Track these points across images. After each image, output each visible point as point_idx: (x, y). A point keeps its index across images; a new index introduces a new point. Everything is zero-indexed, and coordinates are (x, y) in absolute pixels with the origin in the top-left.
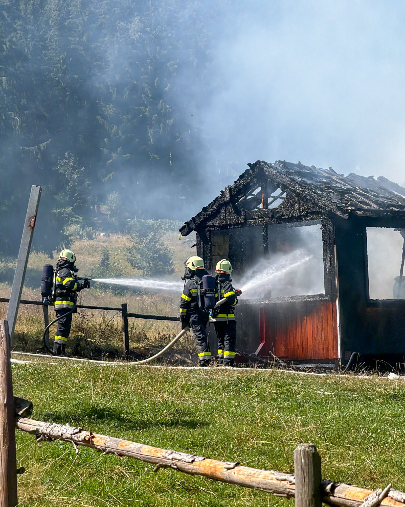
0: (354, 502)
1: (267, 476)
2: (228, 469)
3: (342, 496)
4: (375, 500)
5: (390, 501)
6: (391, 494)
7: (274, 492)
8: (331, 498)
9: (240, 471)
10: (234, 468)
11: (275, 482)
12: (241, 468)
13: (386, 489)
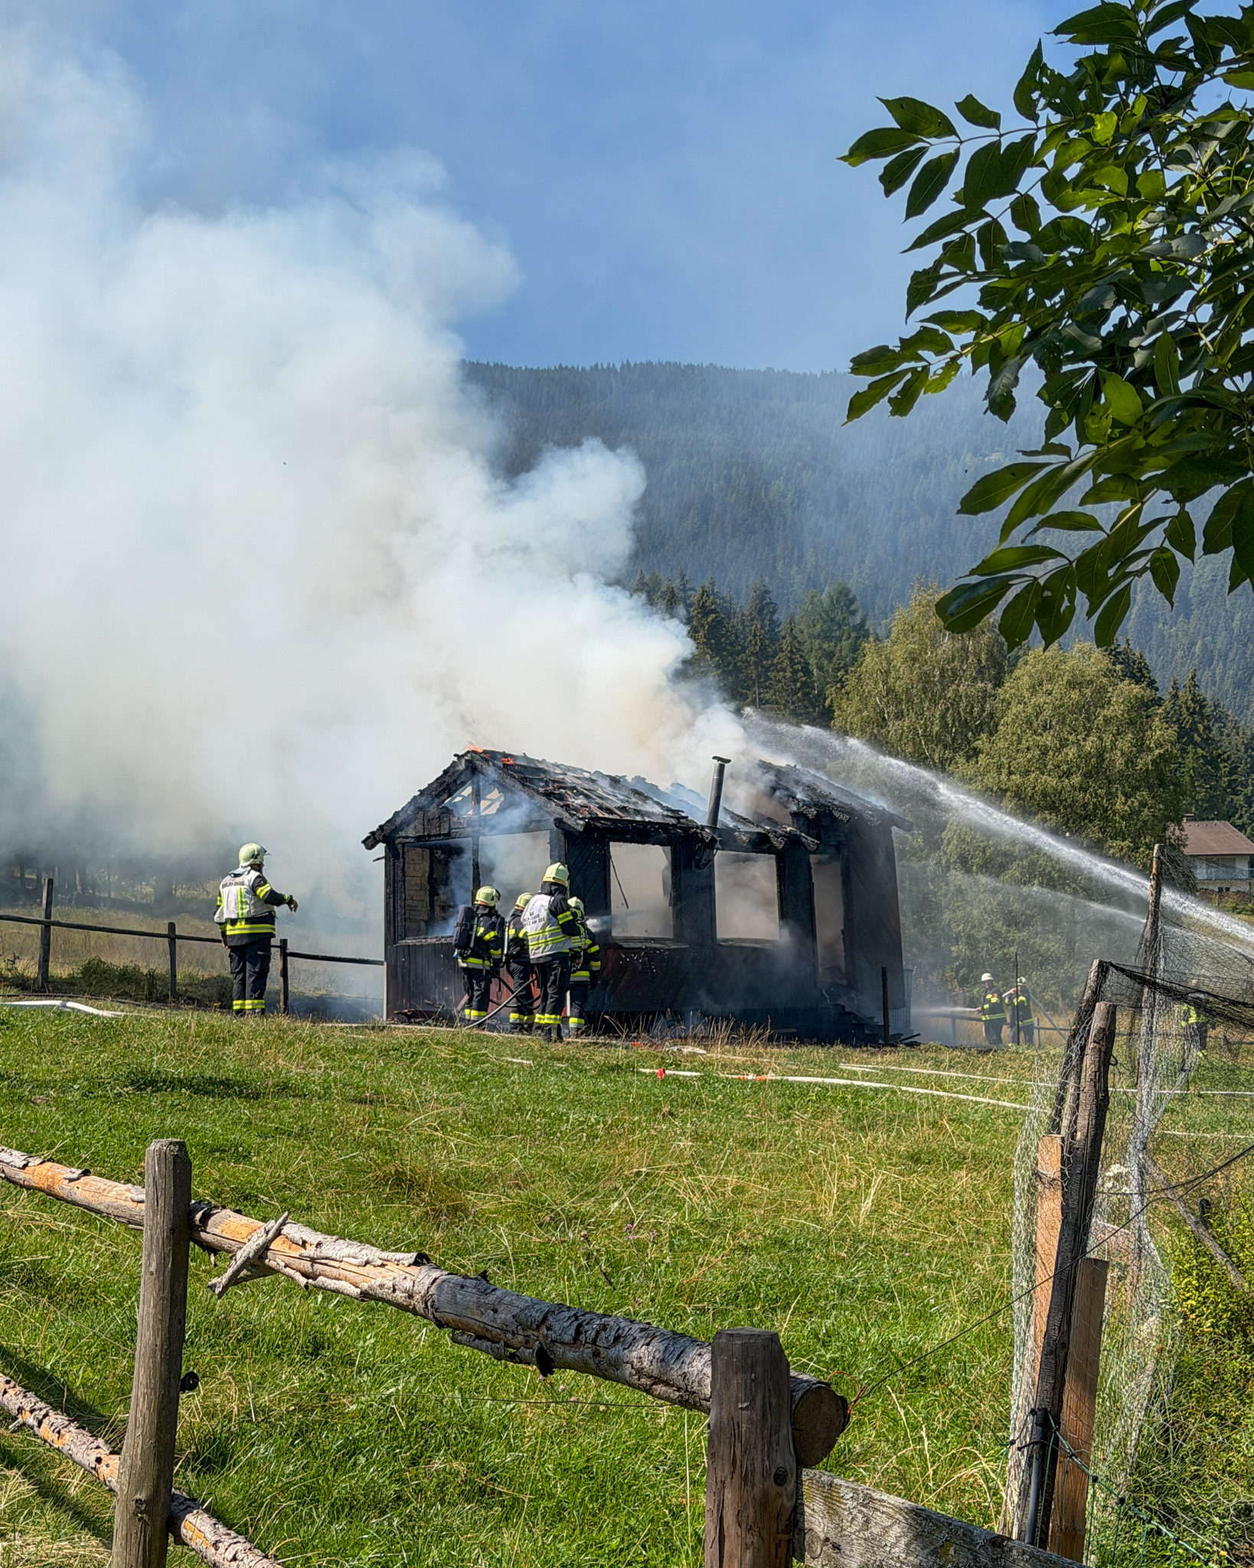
0: (233, 1243)
1: (121, 1195)
2: (71, 1180)
3: (217, 1231)
4: (261, 1241)
5: (284, 1242)
6: (285, 1230)
7: (129, 1223)
8: (203, 1234)
9: (86, 1184)
10: (78, 1179)
11: (130, 1204)
12: (91, 1178)
13: (280, 1221)
